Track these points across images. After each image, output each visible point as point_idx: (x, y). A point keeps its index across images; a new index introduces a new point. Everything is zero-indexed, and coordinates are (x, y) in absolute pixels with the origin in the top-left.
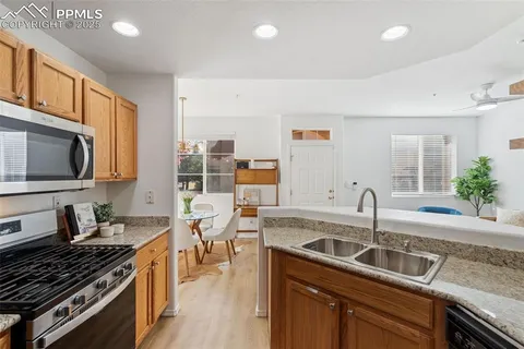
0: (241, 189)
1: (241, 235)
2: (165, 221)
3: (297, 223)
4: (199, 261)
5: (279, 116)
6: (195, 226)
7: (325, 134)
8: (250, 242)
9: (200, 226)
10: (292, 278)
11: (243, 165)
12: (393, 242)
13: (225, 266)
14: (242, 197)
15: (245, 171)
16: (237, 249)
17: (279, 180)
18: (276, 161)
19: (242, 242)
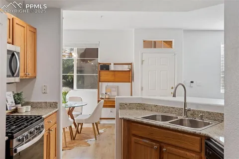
0: (104, 86)
1: (103, 122)
2: (55, 105)
3: (141, 106)
4: (73, 138)
5: (133, 30)
6: (70, 113)
7: (169, 44)
8: (110, 126)
9: (73, 113)
10: (135, 135)
11: (105, 67)
12: (196, 116)
13: (92, 141)
14: (104, 92)
15: (107, 72)
16: (101, 131)
17: (133, 79)
18: (131, 64)
19: (104, 126)
